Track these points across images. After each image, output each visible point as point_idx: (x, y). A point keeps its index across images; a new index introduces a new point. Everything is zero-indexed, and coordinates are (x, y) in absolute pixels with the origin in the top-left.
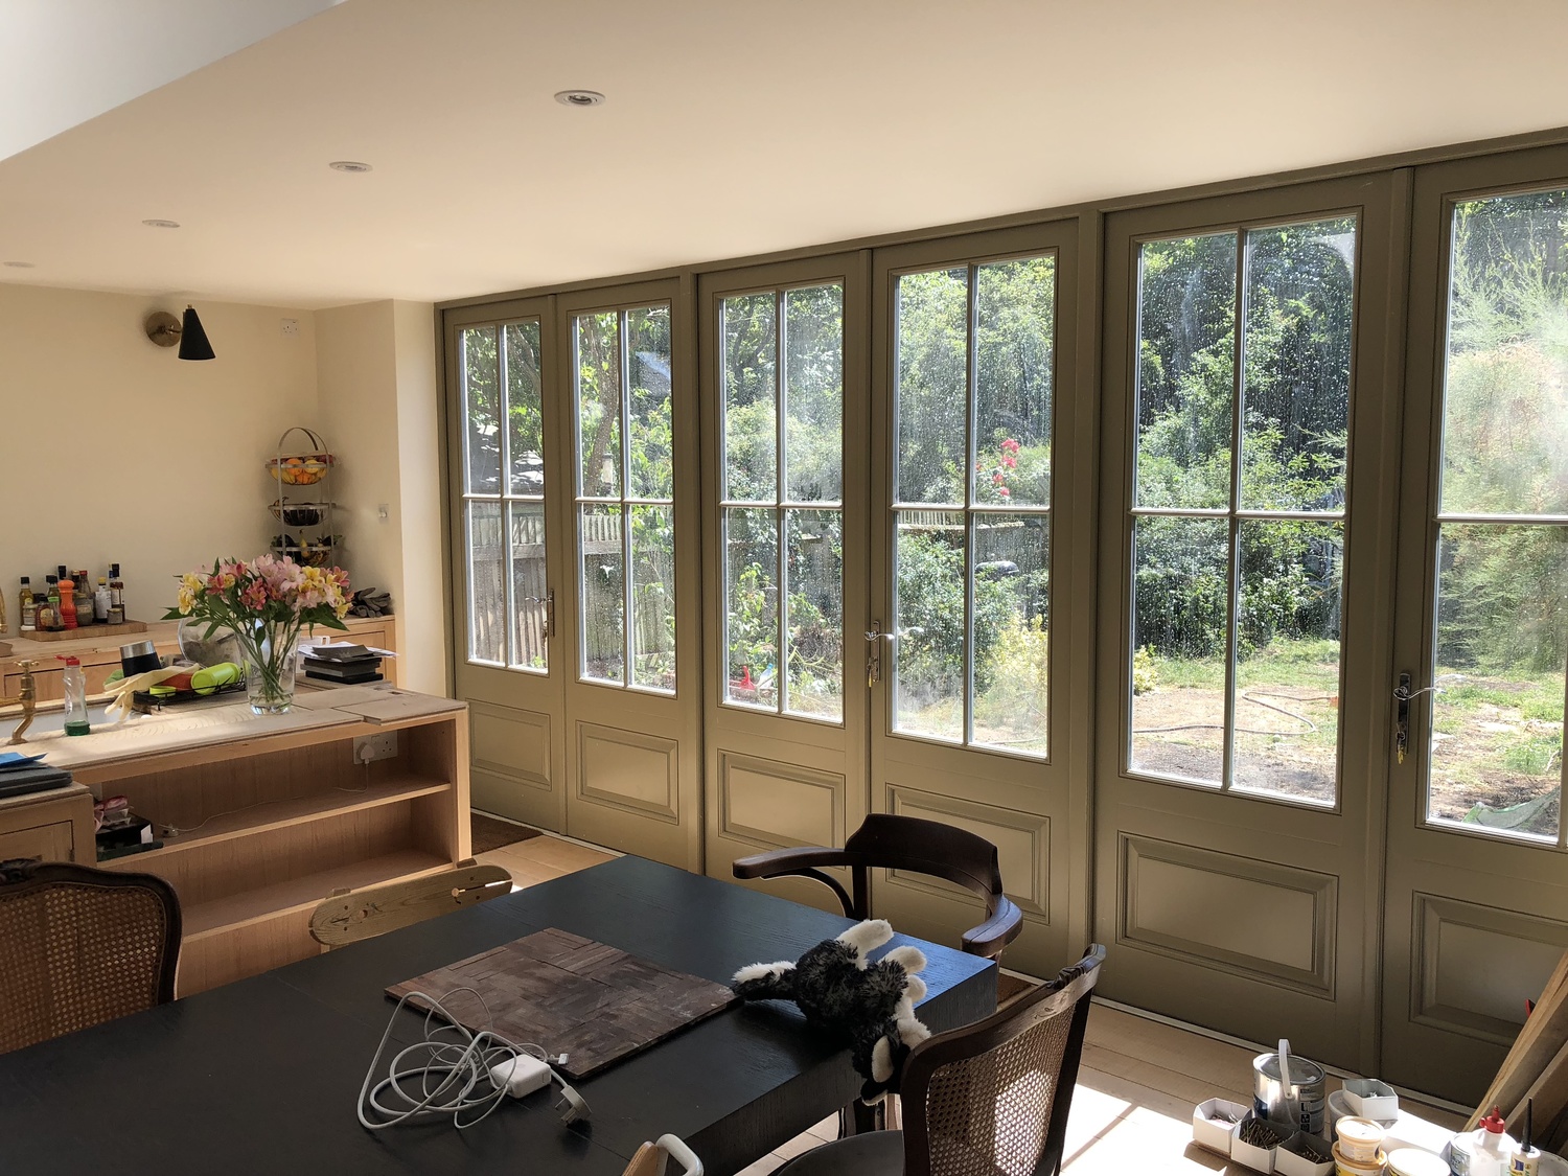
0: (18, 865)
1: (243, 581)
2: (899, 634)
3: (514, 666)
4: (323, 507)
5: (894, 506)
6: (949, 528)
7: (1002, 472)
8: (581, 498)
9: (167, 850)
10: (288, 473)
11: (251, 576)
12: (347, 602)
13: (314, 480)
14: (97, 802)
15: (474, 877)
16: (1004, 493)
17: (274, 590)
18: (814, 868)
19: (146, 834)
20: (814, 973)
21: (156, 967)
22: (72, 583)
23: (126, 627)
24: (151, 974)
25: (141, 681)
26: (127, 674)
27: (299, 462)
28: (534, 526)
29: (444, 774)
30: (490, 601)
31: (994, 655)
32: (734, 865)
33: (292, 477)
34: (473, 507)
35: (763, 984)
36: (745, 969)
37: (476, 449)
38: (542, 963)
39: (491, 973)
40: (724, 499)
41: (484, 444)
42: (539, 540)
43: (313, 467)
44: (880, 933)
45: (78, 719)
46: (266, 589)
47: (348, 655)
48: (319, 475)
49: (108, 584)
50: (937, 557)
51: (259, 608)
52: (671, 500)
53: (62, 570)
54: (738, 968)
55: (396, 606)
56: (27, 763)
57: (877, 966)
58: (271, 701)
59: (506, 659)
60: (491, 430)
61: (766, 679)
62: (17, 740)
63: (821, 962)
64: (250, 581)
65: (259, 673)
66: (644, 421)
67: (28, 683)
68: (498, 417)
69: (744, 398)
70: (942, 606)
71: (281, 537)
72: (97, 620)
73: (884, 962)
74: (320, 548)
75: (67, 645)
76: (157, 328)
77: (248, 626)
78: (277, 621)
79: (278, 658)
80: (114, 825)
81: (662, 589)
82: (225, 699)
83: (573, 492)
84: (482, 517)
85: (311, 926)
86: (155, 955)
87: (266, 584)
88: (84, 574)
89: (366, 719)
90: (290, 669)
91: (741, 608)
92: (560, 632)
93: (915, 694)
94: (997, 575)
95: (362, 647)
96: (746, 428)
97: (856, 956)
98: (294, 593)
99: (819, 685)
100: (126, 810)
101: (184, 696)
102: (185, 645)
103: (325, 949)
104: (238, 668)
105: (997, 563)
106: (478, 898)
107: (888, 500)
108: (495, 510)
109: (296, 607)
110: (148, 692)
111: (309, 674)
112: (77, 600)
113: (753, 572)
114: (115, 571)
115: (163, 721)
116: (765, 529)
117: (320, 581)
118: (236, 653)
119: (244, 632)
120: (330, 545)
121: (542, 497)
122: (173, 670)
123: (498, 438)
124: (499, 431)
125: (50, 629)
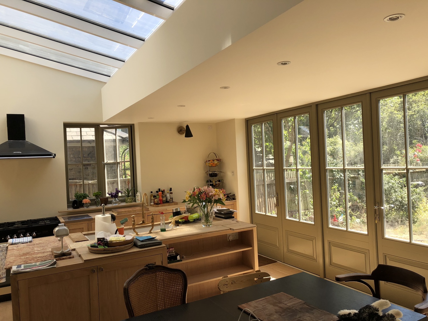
0: (151, 265)
1: (200, 193)
2: (385, 207)
3: (268, 214)
4: (218, 172)
5: (381, 168)
6: (399, 172)
7: (417, 154)
8: (285, 168)
9: (183, 262)
10: (210, 164)
11: (202, 191)
12: (225, 198)
13: (216, 165)
14: (167, 249)
15: (261, 275)
16: (418, 160)
17: (208, 195)
18: (361, 280)
19: (178, 257)
20: (365, 315)
21: (182, 294)
22: (161, 193)
23: (173, 203)
24: (180, 295)
25: (177, 218)
26: (174, 216)
27: (212, 161)
28: (271, 175)
29: (251, 245)
30: (260, 196)
31: (417, 212)
32: (335, 277)
33: (211, 165)
34: (256, 171)
35: (348, 316)
36: (341, 311)
37: (256, 156)
38: (280, 303)
39: (266, 304)
40: (327, 167)
41: (258, 153)
42: (273, 179)
43: (216, 162)
44: (386, 304)
45: (163, 227)
46: (206, 195)
47: (225, 211)
48: (217, 164)
49: (169, 193)
50: (396, 181)
51: (204, 200)
52: (311, 168)
53: (159, 189)
54: (339, 310)
55: (237, 198)
56: (153, 239)
57: (386, 315)
58: (207, 224)
59: (265, 212)
60: (259, 150)
61: (341, 218)
62: (150, 233)
63: (367, 312)
64: (202, 193)
65: (204, 216)
66: (302, 145)
67: (153, 218)
68: (261, 146)
69: (330, 136)
70: (398, 196)
71: (208, 180)
72: (167, 202)
73: (388, 314)
74: (218, 183)
75: (161, 208)
76: (180, 130)
77: (202, 204)
78: (208, 203)
79: (209, 213)
80: (171, 255)
81: (309, 192)
82: (197, 223)
83: (282, 166)
84: (258, 173)
85: (218, 286)
86: (181, 290)
87: (206, 194)
88: (164, 190)
89: (230, 229)
90: (212, 215)
91: (332, 198)
92: (280, 205)
93: (392, 225)
94: (417, 186)
95: (229, 209)
96: (331, 144)
97: (378, 311)
98: (212, 196)
99: (358, 220)
100: (174, 251)
101: (187, 222)
102: (187, 208)
103: (222, 293)
104: (199, 215)
105: (417, 182)
106: (261, 281)
107: (380, 166)
108: (262, 171)
109: (213, 199)
110: (178, 221)
111: (216, 216)
112: (163, 197)
113: (336, 186)
114: (171, 190)
115: (182, 228)
116: (339, 174)
117: (219, 193)
118: (199, 211)
119: (201, 206)
120: (220, 182)
121: (274, 168)
122: (184, 215)
123: (262, 152)
124: (262, 149)
125: (157, 204)
